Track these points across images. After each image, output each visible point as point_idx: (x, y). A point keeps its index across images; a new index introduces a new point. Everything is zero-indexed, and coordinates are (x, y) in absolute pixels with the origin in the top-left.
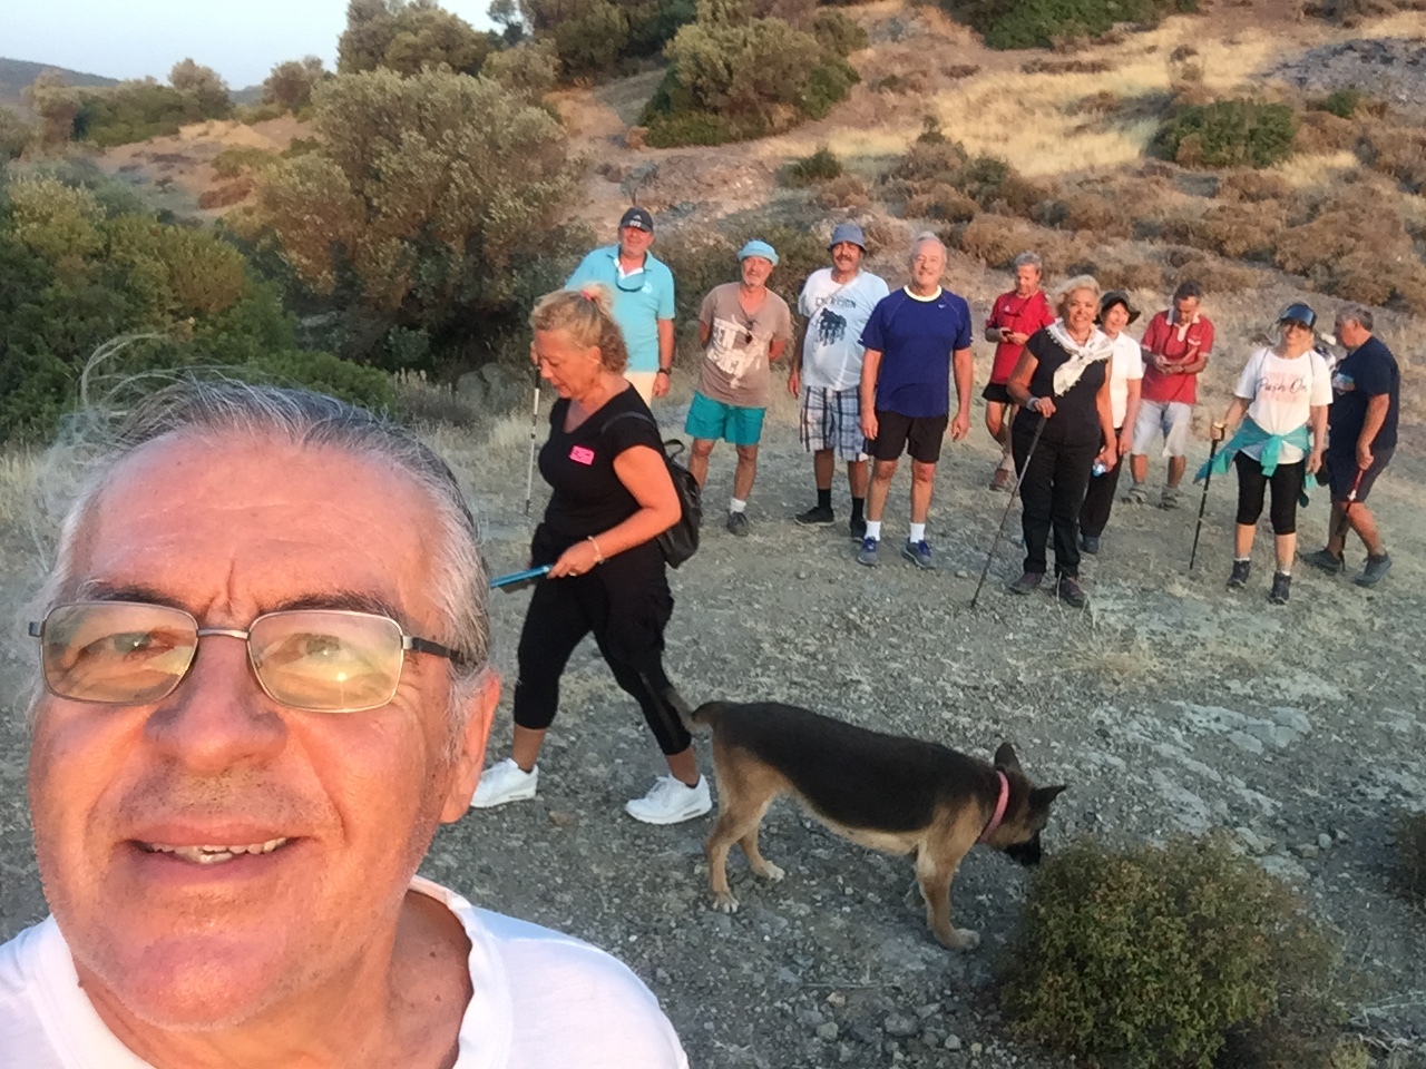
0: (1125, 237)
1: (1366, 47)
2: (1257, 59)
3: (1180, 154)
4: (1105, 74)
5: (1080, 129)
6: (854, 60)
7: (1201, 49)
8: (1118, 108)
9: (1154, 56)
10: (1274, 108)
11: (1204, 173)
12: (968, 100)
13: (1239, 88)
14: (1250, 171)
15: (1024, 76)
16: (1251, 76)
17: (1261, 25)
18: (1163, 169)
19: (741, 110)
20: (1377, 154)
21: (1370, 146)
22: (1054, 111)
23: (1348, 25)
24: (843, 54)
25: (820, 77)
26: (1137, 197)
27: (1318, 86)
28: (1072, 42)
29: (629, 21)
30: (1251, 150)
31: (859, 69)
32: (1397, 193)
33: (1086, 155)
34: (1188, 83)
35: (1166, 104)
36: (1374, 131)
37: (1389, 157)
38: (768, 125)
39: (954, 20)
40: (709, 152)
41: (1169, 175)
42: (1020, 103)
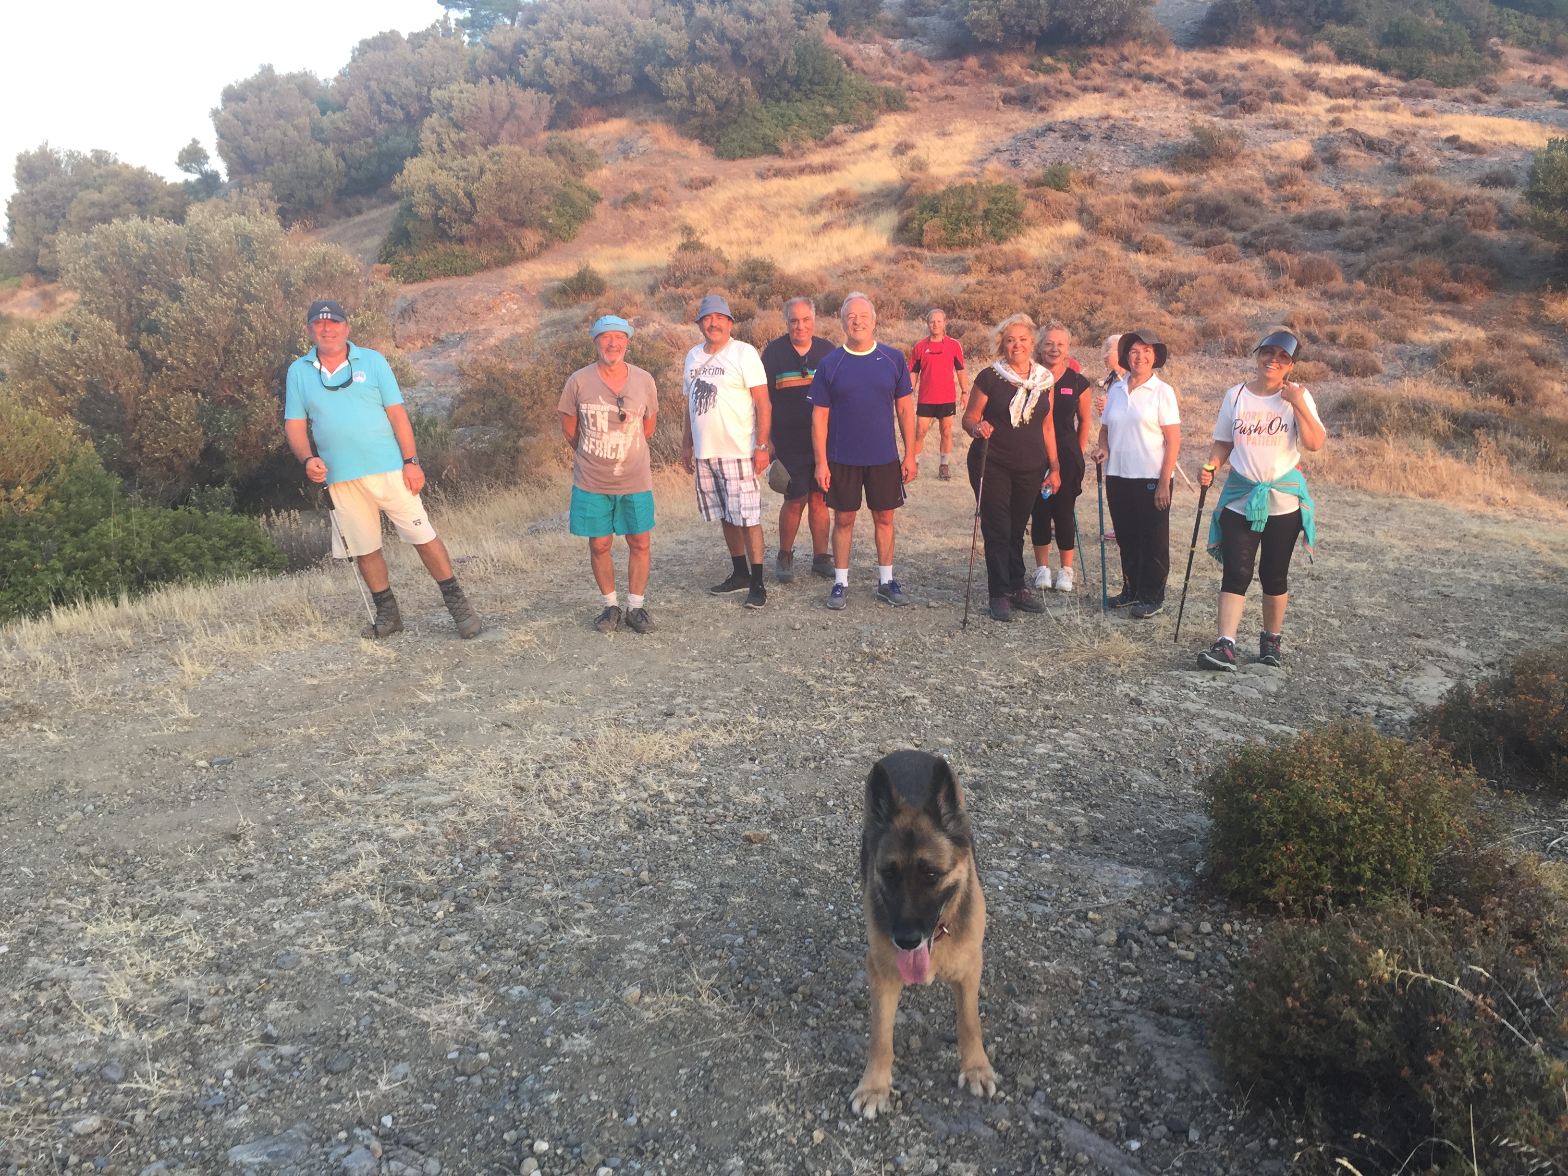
0: (898, 318)
1: (1065, 127)
2: (971, 147)
3: (926, 240)
4: (836, 174)
5: (827, 226)
6: (591, 180)
7: (920, 143)
8: (856, 205)
9: (877, 154)
10: (999, 189)
11: (950, 255)
12: (713, 210)
13: (961, 175)
14: (995, 247)
15: (760, 182)
16: (970, 163)
17: (966, 116)
18: (913, 255)
19: (488, 237)
20: (1098, 220)
21: (1091, 214)
22: (797, 213)
23: (1042, 109)
24: (582, 176)
25: (564, 200)
26: (900, 281)
27: (1030, 166)
28: (798, 147)
29: (344, 160)
30: (988, 229)
31: (597, 189)
32: (1122, 253)
33: (839, 249)
34: (916, 175)
35: (900, 197)
36: (1091, 201)
37: (1109, 222)
38: (518, 250)
39: (682, 134)
40: (466, 282)
41: (919, 259)
42: (763, 208)
